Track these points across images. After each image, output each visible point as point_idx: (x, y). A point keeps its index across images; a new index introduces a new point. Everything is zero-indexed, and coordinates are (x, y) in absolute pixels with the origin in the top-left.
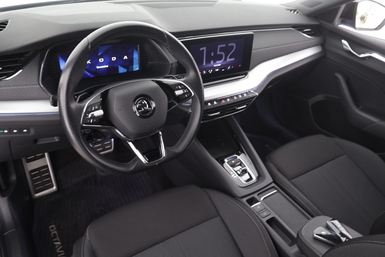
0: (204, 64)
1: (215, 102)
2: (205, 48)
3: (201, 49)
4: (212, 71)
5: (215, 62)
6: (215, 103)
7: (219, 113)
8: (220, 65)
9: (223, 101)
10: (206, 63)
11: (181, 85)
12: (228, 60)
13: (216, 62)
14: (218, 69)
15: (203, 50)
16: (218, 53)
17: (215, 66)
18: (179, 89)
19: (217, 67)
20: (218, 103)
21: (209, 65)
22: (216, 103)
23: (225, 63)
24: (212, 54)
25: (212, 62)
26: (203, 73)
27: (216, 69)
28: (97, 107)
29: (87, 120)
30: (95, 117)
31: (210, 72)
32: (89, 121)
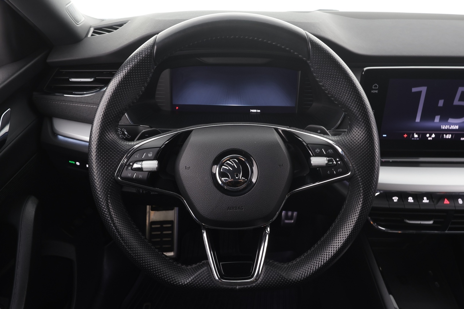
0: (418, 120)
1: (425, 198)
2: (424, 90)
3: (414, 90)
4: (433, 136)
5: (444, 119)
6: (425, 200)
7: (431, 222)
8: (457, 127)
9: (446, 202)
10: (422, 118)
11: (328, 146)
13: (448, 119)
14: (449, 134)
15: (420, 93)
16: (456, 102)
17: (443, 127)
18: (320, 155)
19: (448, 131)
20: (433, 202)
21: (428, 124)
22: (428, 201)
24: (441, 103)
25: (437, 119)
26: (413, 136)
27: (445, 134)
28: (151, 155)
29: (127, 173)
30: (143, 171)
31: (429, 139)
32: (129, 175)
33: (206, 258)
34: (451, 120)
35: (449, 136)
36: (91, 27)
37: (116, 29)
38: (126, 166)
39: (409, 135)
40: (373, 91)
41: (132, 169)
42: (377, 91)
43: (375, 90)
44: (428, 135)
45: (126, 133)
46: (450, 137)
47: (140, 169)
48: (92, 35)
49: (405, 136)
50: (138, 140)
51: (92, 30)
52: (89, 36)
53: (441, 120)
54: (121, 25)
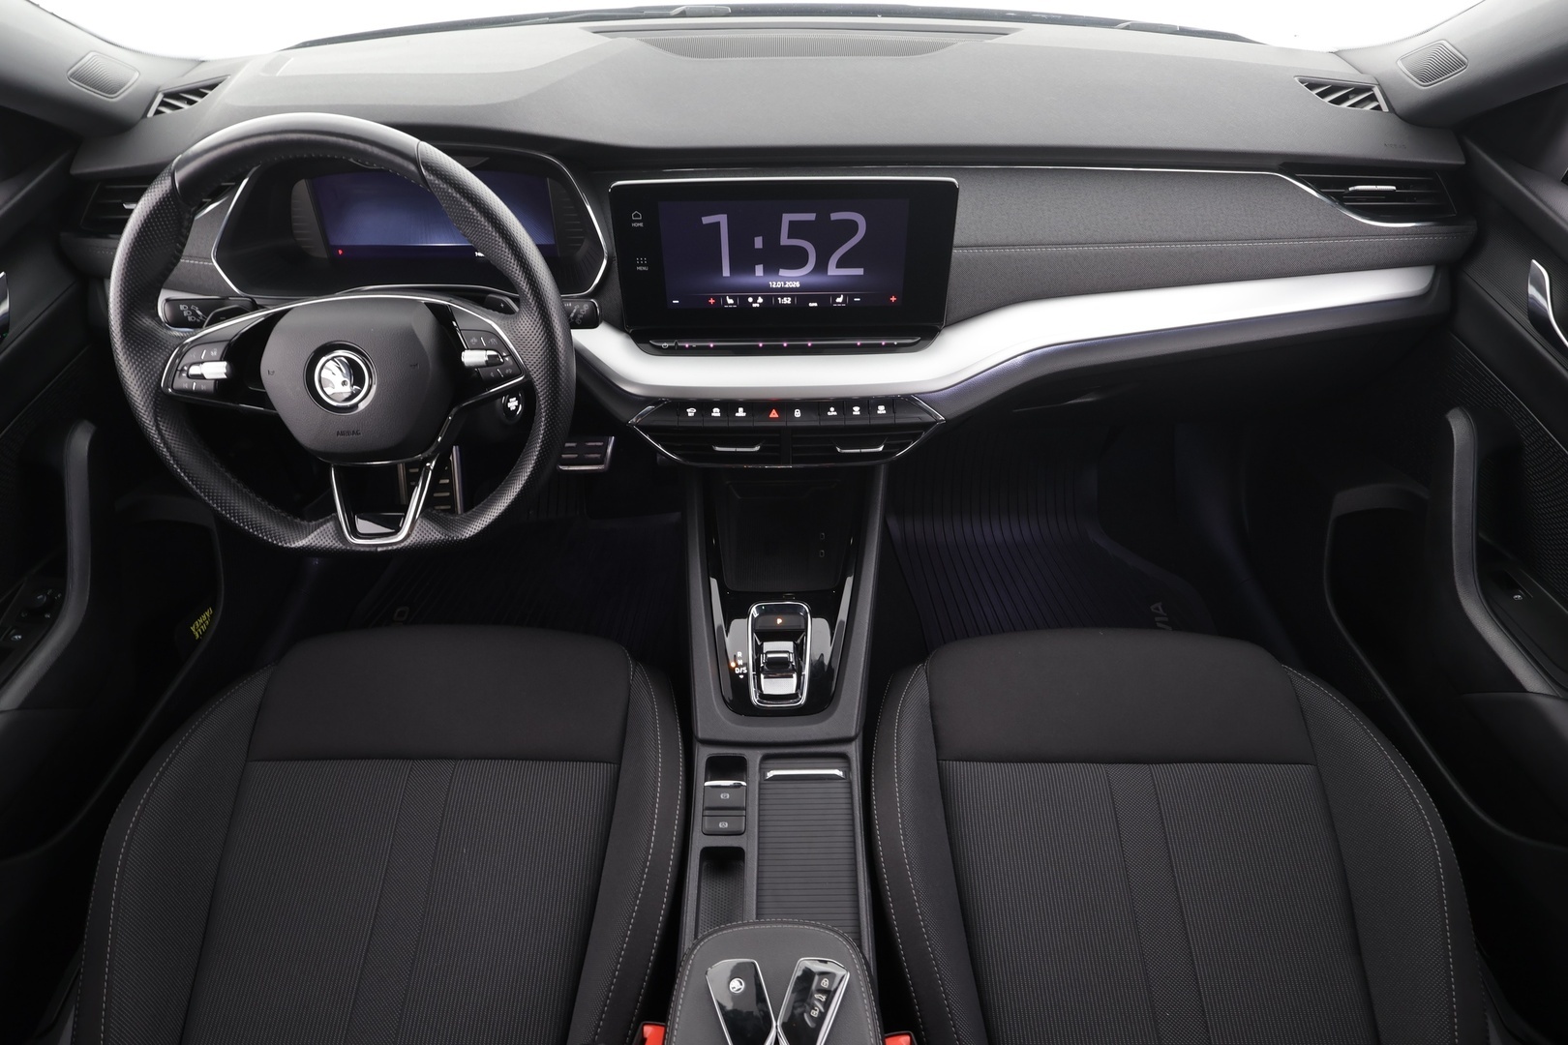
0: (726, 272)
1: (740, 409)
2: (722, 219)
3: (706, 220)
4: (760, 300)
5: (772, 268)
6: (741, 413)
7: (756, 449)
8: (797, 284)
9: (774, 414)
10: (733, 271)
11: (491, 333)
12: (833, 271)
13: (778, 270)
14: (787, 296)
15: (718, 224)
16: (785, 241)
17: (774, 285)
18: (478, 347)
19: (784, 292)
20: (753, 415)
21: (745, 280)
22: (745, 413)
23: (817, 279)
24: (758, 243)
25: (759, 270)
26: (725, 302)
27: (779, 296)
28: (215, 353)
29: (182, 383)
30: (205, 379)
31: (754, 305)
32: (186, 386)
33: (336, 511)
34: (783, 272)
35: (787, 301)
36: (156, 93)
37: (203, 95)
38: (178, 372)
39: (716, 298)
40: (634, 225)
41: (188, 376)
42: (641, 225)
43: (638, 221)
44: (750, 300)
45: (199, 313)
46: (789, 302)
47: (201, 377)
48: (158, 112)
49: (712, 301)
50: (207, 325)
51: (160, 98)
52: (151, 114)
53: (765, 271)
54: (212, 87)
